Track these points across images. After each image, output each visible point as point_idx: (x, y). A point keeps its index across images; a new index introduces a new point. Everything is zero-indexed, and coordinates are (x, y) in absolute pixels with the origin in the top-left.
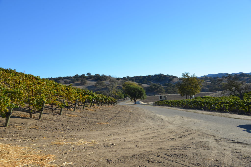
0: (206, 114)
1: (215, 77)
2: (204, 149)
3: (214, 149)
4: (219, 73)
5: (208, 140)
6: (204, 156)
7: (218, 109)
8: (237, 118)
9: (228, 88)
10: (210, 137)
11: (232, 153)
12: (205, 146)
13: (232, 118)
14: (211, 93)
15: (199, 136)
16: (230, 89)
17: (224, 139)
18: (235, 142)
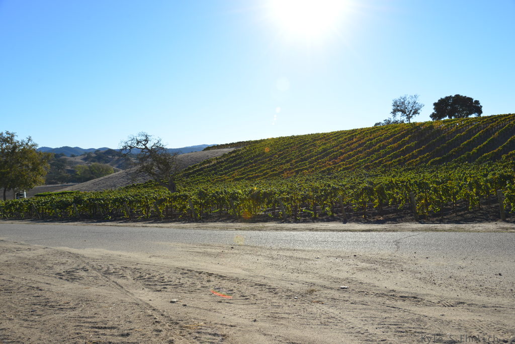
1: (57, 154)
4: (63, 147)
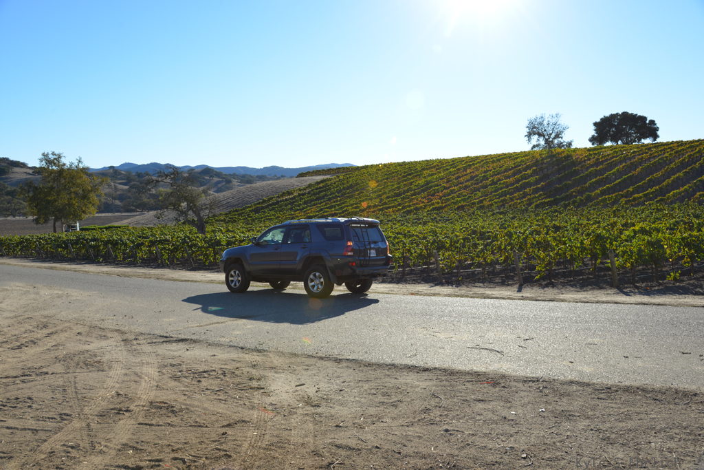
0: (109, 274)
1: (141, 173)
2: (88, 371)
3: (115, 366)
4: (151, 163)
5: (103, 343)
6: (84, 391)
7: (143, 259)
8: (187, 279)
9: (171, 204)
10: (109, 335)
11: (158, 370)
12: (94, 363)
13: (175, 280)
14: (127, 217)
15: (79, 337)
16: (176, 207)
17: (146, 337)
18: (172, 339)
